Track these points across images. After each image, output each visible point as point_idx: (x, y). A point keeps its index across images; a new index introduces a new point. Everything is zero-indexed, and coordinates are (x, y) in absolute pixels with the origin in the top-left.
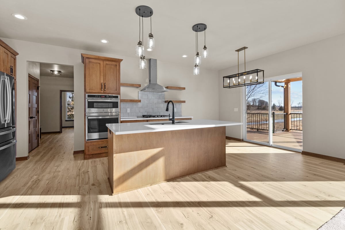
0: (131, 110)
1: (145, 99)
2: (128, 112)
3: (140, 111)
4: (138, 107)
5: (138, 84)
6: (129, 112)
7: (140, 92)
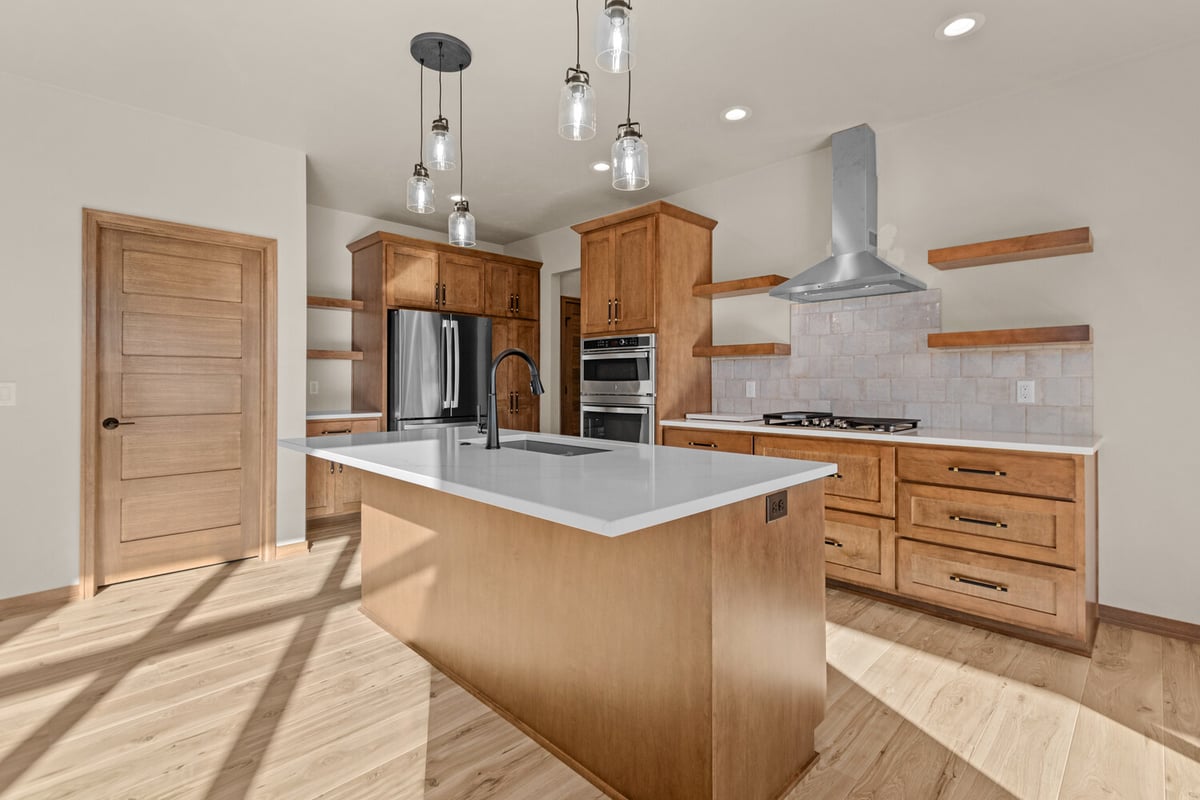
0: (760, 389)
1: (820, 336)
2: (748, 395)
3: (796, 394)
4: (788, 376)
5: (762, 278)
6: (754, 396)
7: (798, 307)
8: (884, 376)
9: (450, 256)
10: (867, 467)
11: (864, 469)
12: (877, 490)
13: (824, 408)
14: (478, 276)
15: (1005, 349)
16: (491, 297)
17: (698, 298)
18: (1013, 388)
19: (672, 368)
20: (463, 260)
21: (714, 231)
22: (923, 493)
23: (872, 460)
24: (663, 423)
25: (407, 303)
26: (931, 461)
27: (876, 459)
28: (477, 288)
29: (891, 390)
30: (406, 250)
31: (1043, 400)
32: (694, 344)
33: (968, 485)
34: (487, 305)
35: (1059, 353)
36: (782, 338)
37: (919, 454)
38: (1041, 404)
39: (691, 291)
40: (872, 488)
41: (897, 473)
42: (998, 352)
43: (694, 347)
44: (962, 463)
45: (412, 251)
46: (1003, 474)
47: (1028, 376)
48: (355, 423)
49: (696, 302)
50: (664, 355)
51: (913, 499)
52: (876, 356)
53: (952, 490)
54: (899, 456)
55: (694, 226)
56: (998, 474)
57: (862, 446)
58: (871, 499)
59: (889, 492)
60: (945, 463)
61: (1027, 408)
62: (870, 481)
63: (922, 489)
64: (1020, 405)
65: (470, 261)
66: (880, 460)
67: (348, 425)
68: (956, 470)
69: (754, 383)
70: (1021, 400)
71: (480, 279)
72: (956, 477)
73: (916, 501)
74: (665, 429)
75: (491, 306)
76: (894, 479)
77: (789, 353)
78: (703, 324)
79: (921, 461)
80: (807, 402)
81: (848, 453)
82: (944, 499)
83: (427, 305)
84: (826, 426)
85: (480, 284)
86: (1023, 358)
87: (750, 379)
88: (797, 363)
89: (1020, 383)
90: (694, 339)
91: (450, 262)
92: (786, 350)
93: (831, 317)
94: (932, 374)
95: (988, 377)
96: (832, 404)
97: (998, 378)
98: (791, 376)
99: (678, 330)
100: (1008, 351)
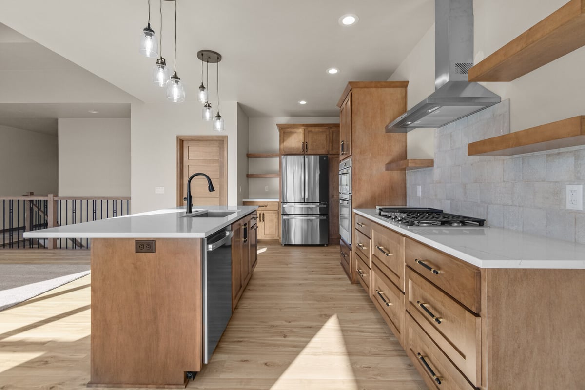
0: (423, 192)
1: (446, 151)
2: (418, 195)
6: (420, 195)
9: (310, 129)
14: (325, 135)
15: (556, 151)
16: (332, 145)
18: (563, 192)
19: (364, 178)
20: (317, 129)
25: (289, 152)
28: (325, 142)
29: (480, 193)
30: (289, 130)
32: (387, 162)
34: (330, 149)
39: (384, 130)
42: (550, 155)
43: (386, 164)
45: (292, 130)
47: (577, 180)
48: (269, 203)
49: (389, 137)
50: (357, 171)
52: (472, 164)
61: (576, 215)
64: (569, 212)
65: (320, 129)
67: (266, 204)
69: (420, 187)
70: (569, 206)
71: (326, 137)
75: (332, 149)
77: (433, 166)
78: (396, 149)
80: (441, 201)
83: (299, 152)
85: (326, 139)
86: (573, 160)
87: (419, 185)
88: (437, 172)
89: (569, 188)
90: (387, 159)
91: (310, 132)
92: (432, 163)
93: (451, 136)
94: (503, 179)
95: (542, 181)
96: (451, 203)
97: (550, 182)
98: (434, 182)
99: (370, 155)
100: (559, 153)
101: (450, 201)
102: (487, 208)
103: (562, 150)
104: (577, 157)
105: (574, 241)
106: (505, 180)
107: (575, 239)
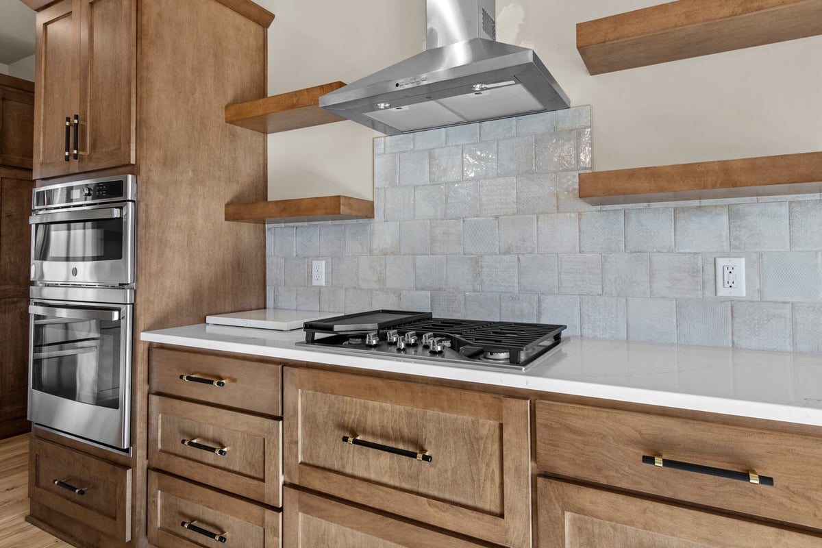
0: (332, 273)
1: (415, 187)
2: (315, 283)
4: (371, 251)
5: (322, 87)
6: (324, 284)
7: (385, 142)
8: (507, 252)
10: (477, 439)
11: (473, 442)
12: (497, 490)
13: (420, 303)
15: (696, 203)
17: (238, 129)
18: (710, 269)
19: (173, 237)
21: (269, 30)
22: (587, 505)
23: (488, 426)
24: (146, 337)
26: (604, 437)
27: (493, 423)
29: (520, 274)
31: (760, 291)
32: (228, 199)
33: (682, 497)
35: (784, 209)
36: (363, 191)
37: (579, 419)
38: (756, 297)
39: (222, 114)
40: (488, 483)
41: (534, 455)
42: (684, 210)
43: (227, 205)
44: (671, 445)
46: (766, 480)
47: (734, 250)
49: (233, 135)
50: (154, 215)
51: (568, 515)
52: (497, 218)
53: (647, 503)
54: (539, 421)
55: (228, 12)
56: (754, 480)
57: (468, 395)
58: (487, 507)
59: (519, 498)
60: (632, 442)
61: (734, 305)
62: (483, 467)
63: (587, 497)
64: (724, 300)
66: (501, 426)
68: (659, 463)
69: (323, 264)
70: (723, 292)
72: (657, 478)
73: (574, 522)
74: (151, 347)
76: (529, 465)
78: (247, 170)
79: (581, 433)
80: (398, 293)
81: (443, 410)
82: (632, 523)
84: (408, 345)
86: (725, 218)
87: (318, 257)
88: (383, 231)
89: (721, 262)
90: (229, 192)
92: (366, 210)
93: (431, 157)
94: (580, 247)
95: (669, 252)
96: (432, 297)
97: (685, 254)
98: (375, 252)
99: (190, 174)
100: (700, 207)
101: (429, 293)
102: (539, 301)
103: (705, 202)
104: (733, 214)
105: (731, 345)
106: (583, 249)
107: (733, 343)
